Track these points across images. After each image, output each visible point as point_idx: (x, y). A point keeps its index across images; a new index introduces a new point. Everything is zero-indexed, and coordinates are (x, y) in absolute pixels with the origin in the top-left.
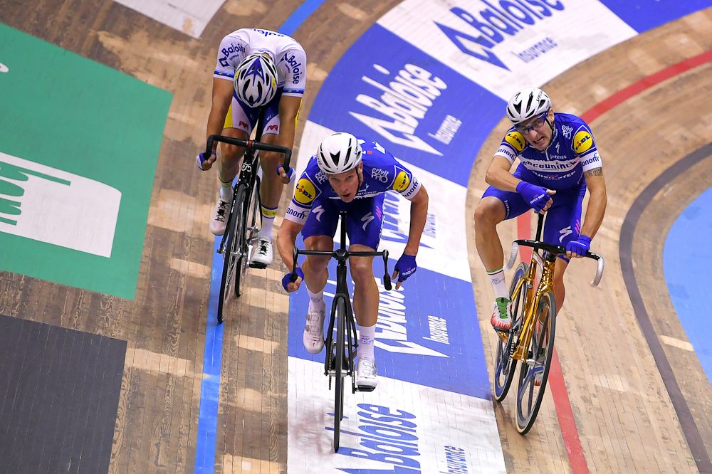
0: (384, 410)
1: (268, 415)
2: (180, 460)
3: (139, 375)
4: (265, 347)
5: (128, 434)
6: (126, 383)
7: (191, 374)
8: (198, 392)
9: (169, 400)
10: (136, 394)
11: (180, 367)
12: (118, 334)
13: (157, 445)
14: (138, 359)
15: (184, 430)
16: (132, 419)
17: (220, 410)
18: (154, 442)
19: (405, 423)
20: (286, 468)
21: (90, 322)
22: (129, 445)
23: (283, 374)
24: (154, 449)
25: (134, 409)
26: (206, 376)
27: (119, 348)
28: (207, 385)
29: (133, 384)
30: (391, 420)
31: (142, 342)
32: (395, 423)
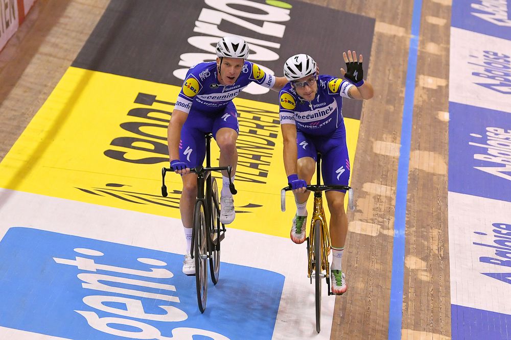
0: (495, 54)
1: (441, 56)
2: (399, 78)
3: (381, 35)
4: (440, 22)
5: (376, 64)
6: (375, 39)
7: (405, 35)
8: (408, 43)
9: (395, 48)
10: (379, 45)
11: (400, 32)
12: (372, 15)
13: (389, 70)
14: (381, 28)
15: (401, 63)
16: (377, 57)
17: (418, 53)
18: (388, 68)
19: (505, 61)
20: (448, 82)
21: (360, 9)
22: (376, 70)
23: (448, 35)
24: (387, 72)
25: (378, 52)
26: (412, 36)
27: (372, 22)
28: (413, 41)
29: (379, 40)
30: (498, 59)
31: (383, 20)
32: (501, 61)
